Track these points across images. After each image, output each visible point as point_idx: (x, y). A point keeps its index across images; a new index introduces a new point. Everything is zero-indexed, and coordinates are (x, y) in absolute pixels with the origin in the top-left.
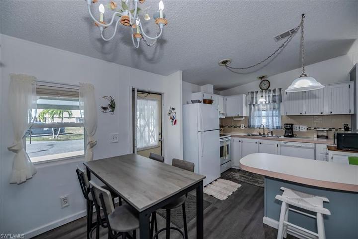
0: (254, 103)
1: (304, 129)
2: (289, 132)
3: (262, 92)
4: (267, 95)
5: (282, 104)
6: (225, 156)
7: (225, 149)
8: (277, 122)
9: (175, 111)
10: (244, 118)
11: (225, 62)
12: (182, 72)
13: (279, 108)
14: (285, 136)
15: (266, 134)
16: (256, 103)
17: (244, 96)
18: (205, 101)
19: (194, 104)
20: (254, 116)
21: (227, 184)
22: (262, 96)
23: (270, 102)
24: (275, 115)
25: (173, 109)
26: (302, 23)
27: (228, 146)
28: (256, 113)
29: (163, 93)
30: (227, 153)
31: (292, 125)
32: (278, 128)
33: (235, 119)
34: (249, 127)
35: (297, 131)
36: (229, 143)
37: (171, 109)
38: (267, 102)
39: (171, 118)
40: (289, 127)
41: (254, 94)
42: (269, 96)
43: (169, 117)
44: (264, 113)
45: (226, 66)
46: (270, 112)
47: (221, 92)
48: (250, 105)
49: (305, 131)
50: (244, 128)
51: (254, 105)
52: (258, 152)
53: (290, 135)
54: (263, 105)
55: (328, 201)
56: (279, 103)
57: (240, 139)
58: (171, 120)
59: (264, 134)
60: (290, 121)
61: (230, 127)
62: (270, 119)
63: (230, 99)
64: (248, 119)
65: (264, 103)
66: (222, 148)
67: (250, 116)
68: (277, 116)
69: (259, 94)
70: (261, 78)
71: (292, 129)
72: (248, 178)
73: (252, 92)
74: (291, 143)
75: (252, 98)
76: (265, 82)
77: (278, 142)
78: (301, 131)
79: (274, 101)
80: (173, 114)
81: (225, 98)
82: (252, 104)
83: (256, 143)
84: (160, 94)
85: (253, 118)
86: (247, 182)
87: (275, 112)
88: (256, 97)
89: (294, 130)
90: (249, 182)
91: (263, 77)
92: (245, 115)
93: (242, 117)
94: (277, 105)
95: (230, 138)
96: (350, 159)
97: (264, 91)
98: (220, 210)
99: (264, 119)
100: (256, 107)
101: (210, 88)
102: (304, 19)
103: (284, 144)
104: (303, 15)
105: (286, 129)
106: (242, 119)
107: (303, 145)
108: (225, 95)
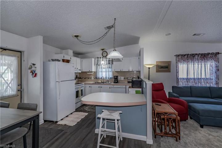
0: (99, 64)
1: (122, 78)
2: (116, 80)
3: (103, 58)
4: (106, 60)
5: (113, 65)
6: (80, 97)
7: (80, 92)
8: (111, 75)
9: (35, 66)
10: (93, 73)
11: (77, 36)
12: (42, 37)
13: (112, 67)
14: (114, 83)
15: (105, 82)
16: (100, 64)
17: (93, 59)
18: (63, 61)
19: (54, 62)
20: (99, 72)
21: (79, 115)
22: (103, 60)
23: (107, 64)
24: (110, 71)
25: (34, 64)
26: (115, 23)
27: (82, 90)
28: (100, 70)
29: (23, 52)
30: (81, 95)
31: (117, 76)
32: (111, 78)
33: (88, 73)
34: (96, 78)
35: (120, 79)
36: (83, 88)
37: (32, 65)
38: (106, 64)
39: (32, 72)
40: (116, 77)
41: (99, 58)
42: (107, 60)
43: (30, 71)
44: (104, 70)
45: (78, 39)
46: (107, 70)
47: (80, 56)
48: (97, 65)
49: (123, 79)
50: (93, 79)
51: (99, 65)
52: (100, 92)
53: (116, 81)
54: (103, 65)
55: (122, 112)
56: (112, 65)
57: (90, 85)
58: (32, 74)
59: (104, 82)
60: (116, 74)
61: (85, 78)
62: (107, 73)
63: (85, 61)
64: (96, 73)
65: (104, 64)
66: (77, 92)
67: (97, 71)
68: (110, 72)
69: (102, 59)
70: (102, 50)
71: (117, 78)
72: (93, 109)
73: (98, 58)
74: (116, 86)
75: (98, 61)
76: (105, 52)
77: (110, 86)
78: (121, 79)
79: (109, 63)
80: (33, 69)
81: (82, 59)
82: (97, 64)
83: (99, 87)
84: (21, 52)
85: (98, 73)
86: (92, 111)
87: (109, 69)
88: (100, 61)
89: (118, 79)
90: (93, 111)
91: (104, 49)
92: (94, 71)
93: (92, 72)
94: (110, 66)
95: (84, 85)
96: (136, 91)
97: (104, 58)
98: (69, 133)
99: (104, 74)
100: (100, 67)
101: (71, 52)
102: (115, 21)
103: (112, 87)
104: (115, 19)
105: (115, 78)
106: (92, 73)
107: (121, 86)
108: (81, 58)
